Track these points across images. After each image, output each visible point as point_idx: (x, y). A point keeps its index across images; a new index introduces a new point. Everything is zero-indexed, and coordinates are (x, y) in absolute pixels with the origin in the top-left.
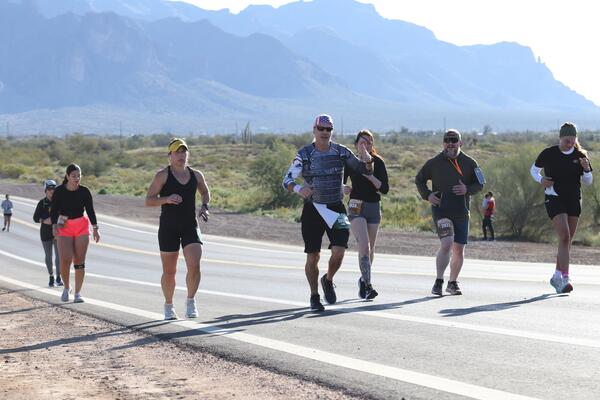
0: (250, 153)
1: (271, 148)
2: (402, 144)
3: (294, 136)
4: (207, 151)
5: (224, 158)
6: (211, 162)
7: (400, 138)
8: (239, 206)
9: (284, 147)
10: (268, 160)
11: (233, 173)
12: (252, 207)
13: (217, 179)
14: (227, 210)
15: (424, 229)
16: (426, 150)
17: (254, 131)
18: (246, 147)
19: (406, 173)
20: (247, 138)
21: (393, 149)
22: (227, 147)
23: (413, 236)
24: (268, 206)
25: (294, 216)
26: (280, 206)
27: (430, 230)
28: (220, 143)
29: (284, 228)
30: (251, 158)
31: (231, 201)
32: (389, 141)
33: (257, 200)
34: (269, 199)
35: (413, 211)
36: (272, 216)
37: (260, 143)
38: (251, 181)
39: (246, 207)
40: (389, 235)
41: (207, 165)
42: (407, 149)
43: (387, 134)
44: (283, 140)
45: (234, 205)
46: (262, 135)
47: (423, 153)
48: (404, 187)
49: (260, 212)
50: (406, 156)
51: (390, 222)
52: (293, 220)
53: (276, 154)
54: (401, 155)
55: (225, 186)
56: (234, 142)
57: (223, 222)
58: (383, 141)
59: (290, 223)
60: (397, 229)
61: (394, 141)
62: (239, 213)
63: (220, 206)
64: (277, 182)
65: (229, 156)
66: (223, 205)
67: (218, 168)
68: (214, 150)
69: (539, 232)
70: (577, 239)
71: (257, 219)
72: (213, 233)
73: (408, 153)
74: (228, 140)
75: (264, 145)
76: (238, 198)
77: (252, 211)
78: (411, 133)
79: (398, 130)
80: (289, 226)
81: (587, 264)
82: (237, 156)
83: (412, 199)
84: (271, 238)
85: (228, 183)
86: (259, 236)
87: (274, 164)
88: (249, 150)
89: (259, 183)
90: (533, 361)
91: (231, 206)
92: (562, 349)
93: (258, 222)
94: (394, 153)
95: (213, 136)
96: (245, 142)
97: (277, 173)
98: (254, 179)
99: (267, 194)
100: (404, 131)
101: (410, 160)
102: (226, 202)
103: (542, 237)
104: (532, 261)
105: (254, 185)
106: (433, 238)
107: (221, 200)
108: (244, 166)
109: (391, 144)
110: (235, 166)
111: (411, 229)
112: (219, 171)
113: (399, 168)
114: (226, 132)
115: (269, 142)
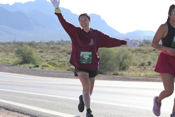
0: (15, 47)
1: (22, 46)
2: (62, 44)
3: (29, 42)
4: (2, 47)
5: (8, 49)
6: (4, 50)
7: (61, 43)
8: (12, 63)
9: (26, 45)
10: (21, 49)
11: (10, 53)
12: (16, 64)
13: (5, 55)
14: (9, 65)
15: (68, 70)
16: (69, 46)
17: (17, 41)
18: (14, 46)
19: (62, 53)
20: (14, 43)
21: (59, 46)
22: (9, 46)
23: (65, 72)
24: (21, 63)
25: (29, 66)
26: (24, 63)
27: (70, 70)
28: (6, 44)
29: (26, 70)
30: (16, 49)
31: (10, 62)
32: (58, 44)
33: (18, 61)
34: (21, 61)
35: (65, 65)
36: (22, 67)
37: (18, 44)
38: (16, 56)
39: (14, 64)
40: (58, 72)
41: (2, 51)
42: (63, 46)
43: (57, 41)
44: (26, 44)
45: (11, 63)
46: (19, 42)
47: (68, 47)
48: (62, 57)
49: (18, 65)
50: (63, 48)
51: (58, 68)
52: (28, 68)
53: (23, 48)
54: (61, 48)
55: (8, 57)
56: (10, 44)
57: (7, 68)
58: (56, 44)
59: (28, 69)
60: (60, 70)
61: (59, 44)
62: (12, 65)
63: (6, 64)
64: (23, 56)
65: (9, 49)
66: (7, 63)
67: (6, 52)
68: (4, 47)
69: (103, 71)
70: (115, 73)
71: (18, 67)
72: (4, 72)
73: (63, 47)
74: (9, 43)
75: (20, 45)
76: (12, 61)
77: (17, 65)
78: (64, 41)
79: (60, 40)
80: (27, 69)
81: (117, 80)
82: (12, 48)
83: (65, 61)
84: (22, 73)
85: (9, 56)
86: (18, 73)
87: (23, 51)
88: (15, 46)
89: (18, 56)
90: (101, 110)
91: (10, 64)
92: (109, 106)
93: (18, 68)
94: (59, 47)
95: (4, 42)
96: (14, 44)
97: (24, 53)
98: (16, 55)
99: (21, 60)
100: (62, 41)
101: (64, 49)
102: (8, 62)
103: (104, 73)
104: (101, 80)
105: (17, 57)
106: (71, 73)
107: (7, 62)
108: (13, 51)
109: (58, 45)
110: (11, 51)
111: (64, 70)
112: (6, 53)
113: (60, 52)
114: (8, 41)
115: (21, 44)
